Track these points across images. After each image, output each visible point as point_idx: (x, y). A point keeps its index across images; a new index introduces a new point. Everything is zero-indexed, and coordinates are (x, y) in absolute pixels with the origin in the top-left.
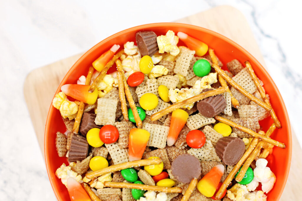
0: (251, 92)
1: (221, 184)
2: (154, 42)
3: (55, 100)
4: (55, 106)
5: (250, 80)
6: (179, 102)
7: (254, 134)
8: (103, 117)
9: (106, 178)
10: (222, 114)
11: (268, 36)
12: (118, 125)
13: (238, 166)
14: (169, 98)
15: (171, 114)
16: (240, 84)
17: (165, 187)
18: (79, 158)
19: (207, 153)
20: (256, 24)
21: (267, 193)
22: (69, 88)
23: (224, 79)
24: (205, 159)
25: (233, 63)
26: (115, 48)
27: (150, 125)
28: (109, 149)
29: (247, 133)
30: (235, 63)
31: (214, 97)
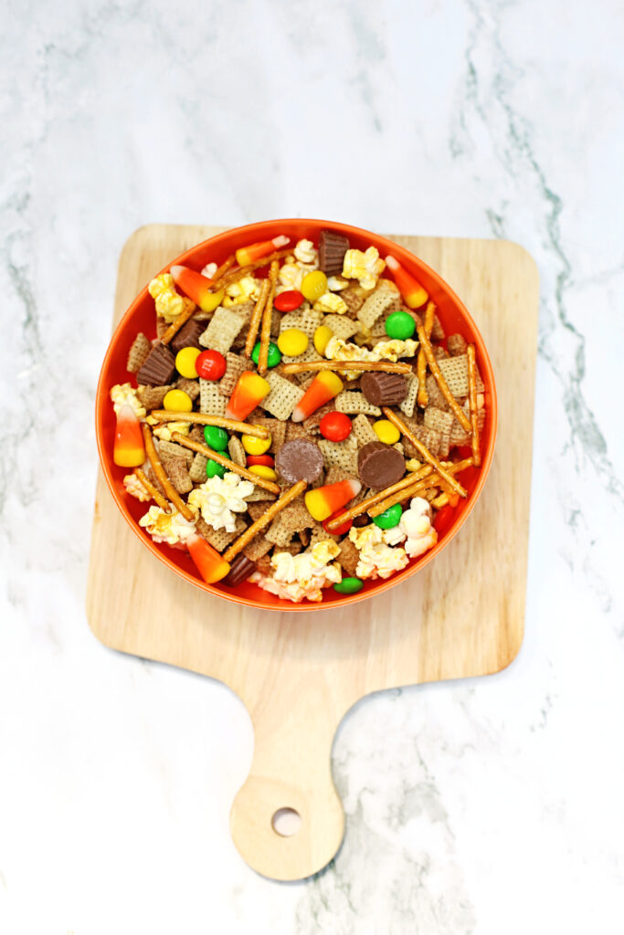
0: (455, 393)
1: (345, 508)
2: (340, 255)
3: (154, 282)
4: (150, 291)
5: (465, 374)
6: (335, 360)
7: (428, 458)
8: (213, 337)
9: (180, 428)
10: (396, 408)
11: (570, 327)
12: (231, 358)
13: (382, 494)
14: (324, 350)
15: (317, 372)
16: (446, 374)
17: (257, 476)
18: (153, 381)
19: (346, 457)
20: (559, 298)
21: (411, 556)
22: (183, 274)
23: (426, 359)
24: (340, 465)
25: (454, 338)
26: (281, 241)
27: (279, 377)
28: (202, 388)
29: (422, 454)
30: (457, 339)
31: (390, 374)
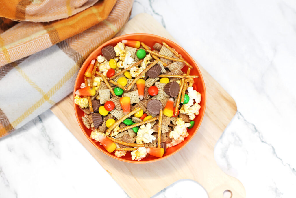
0: (171, 56)
1: (175, 108)
2: (113, 51)
3: (75, 100)
4: (76, 104)
5: (168, 50)
6: (137, 76)
7: (181, 77)
9: (117, 128)
10: (161, 74)
12: (112, 100)
13: (179, 96)
14: (131, 76)
15: (136, 83)
16: (164, 55)
17: (148, 120)
18: (99, 124)
19: (162, 96)
21: (199, 103)
22: (80, 91)
23: (155, 55)
24: (162, 99)
26: (93, 62)
27: (128, 93)
28: (112, 114)
29: (177, 78)
30: (157, 45)
31: (154, 66)
